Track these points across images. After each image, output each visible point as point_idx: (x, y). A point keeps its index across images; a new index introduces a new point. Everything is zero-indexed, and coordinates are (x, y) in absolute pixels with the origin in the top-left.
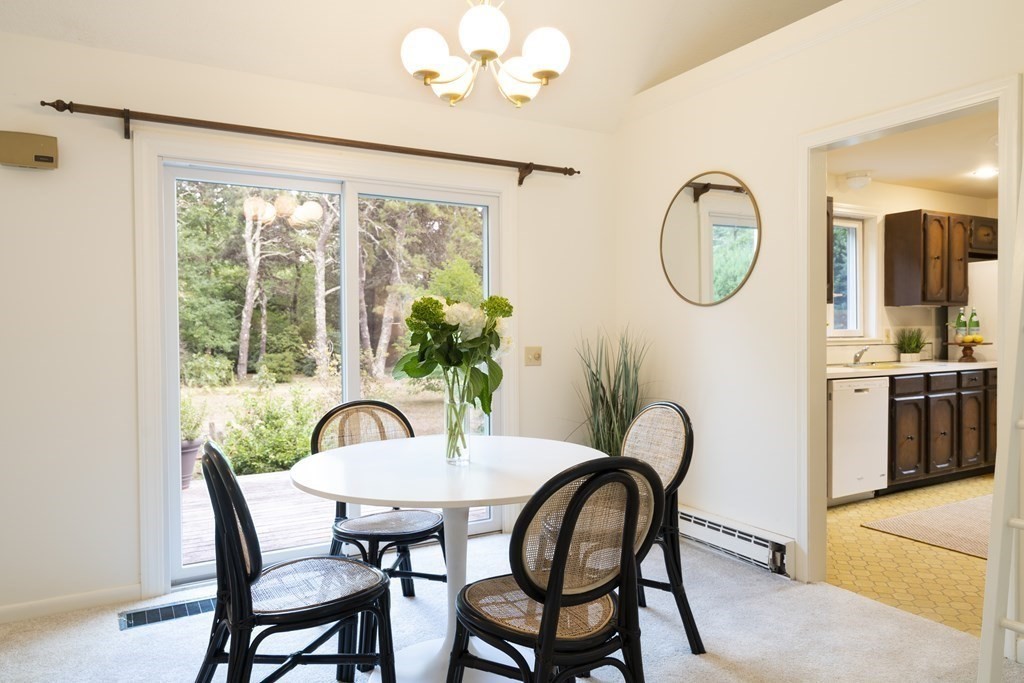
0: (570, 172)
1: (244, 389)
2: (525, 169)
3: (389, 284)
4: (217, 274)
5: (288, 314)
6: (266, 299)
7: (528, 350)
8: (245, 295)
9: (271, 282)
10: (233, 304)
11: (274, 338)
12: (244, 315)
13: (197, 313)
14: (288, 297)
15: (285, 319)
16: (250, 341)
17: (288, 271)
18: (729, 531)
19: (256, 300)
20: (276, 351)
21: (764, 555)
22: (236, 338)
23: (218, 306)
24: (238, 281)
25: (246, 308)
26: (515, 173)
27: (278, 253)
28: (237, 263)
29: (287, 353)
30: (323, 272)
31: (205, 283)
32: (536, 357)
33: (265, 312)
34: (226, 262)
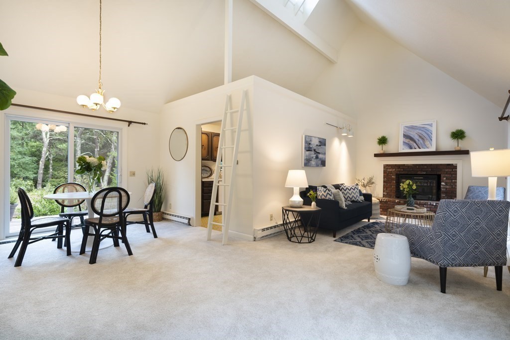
0: (145, 124)
1: (39, 192)
2: (130, 122)
3: (110, 152)
4: (27, 145)
5: (64, 163)
6: (52, 156)
7: (131, 172)
8: (41, 154)
9: (55, 150)
10: (35, 159)
11: (56, 173)
12: (41, 163)
13: (16, 162)
14: (64, 156)
15: (62, 165)
16: (44, 174)
17: (64, 145)
18: (181, 217)
19: (47, 157)
20: (57, 178)
21: (186, 221)
22: (37, 173)
23: (28, 159)
24: (38, 148)
25: (42, 160)
26: (128, 123)
27: (59, 137)
28: (38, 140)
29: (62, 179)
30: (80, 146)
31: (21, 149)
32: (133, 174)
33: (51, 162)
34: (32, 140)
